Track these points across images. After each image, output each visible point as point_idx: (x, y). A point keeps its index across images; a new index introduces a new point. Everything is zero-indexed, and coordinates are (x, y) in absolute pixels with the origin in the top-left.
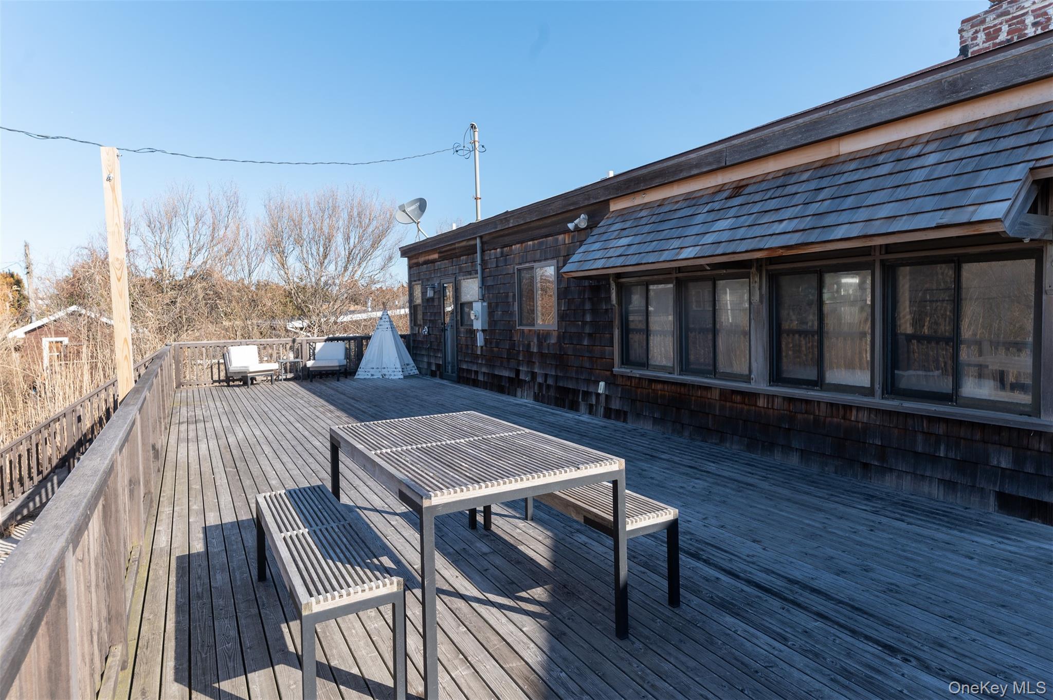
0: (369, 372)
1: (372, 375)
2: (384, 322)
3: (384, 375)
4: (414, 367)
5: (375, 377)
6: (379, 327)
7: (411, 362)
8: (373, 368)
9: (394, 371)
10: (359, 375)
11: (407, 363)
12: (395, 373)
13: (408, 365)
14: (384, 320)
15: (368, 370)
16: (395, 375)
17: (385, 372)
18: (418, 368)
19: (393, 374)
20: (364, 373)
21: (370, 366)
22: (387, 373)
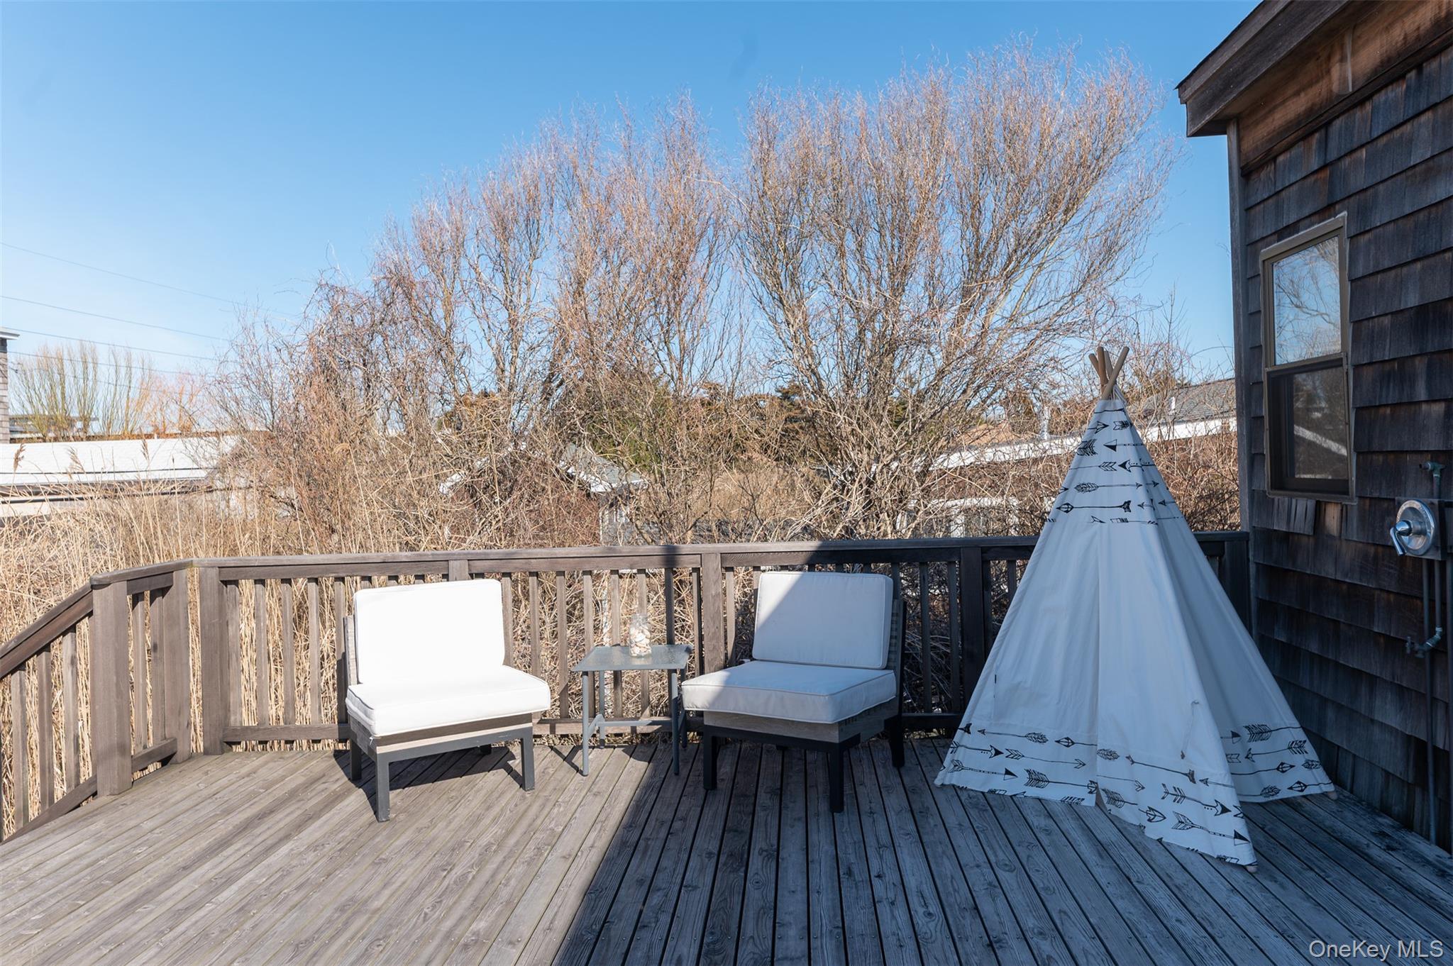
0: (1015, 755)
1: (1036, 779)
2: (1108, 466)
3: (1107, 799)
4: (1296, 747)
5: (1052, 793)
6: (1076, 498)
7: (1280, 713)
8: (1041, 739)
9: (1180, 796)
10: (958, 766)
11: (1256, 720)
12: (1187, 809)
13: (1259, 733)
14: (1103, 454)
15: (1013, 743)
16: (1184, 823)
17: (1113, 776)
18: (1331, 760)
19: (1167, 807)
20: (986, 762)
21: (1023, 720)
22: (1126, 791)
